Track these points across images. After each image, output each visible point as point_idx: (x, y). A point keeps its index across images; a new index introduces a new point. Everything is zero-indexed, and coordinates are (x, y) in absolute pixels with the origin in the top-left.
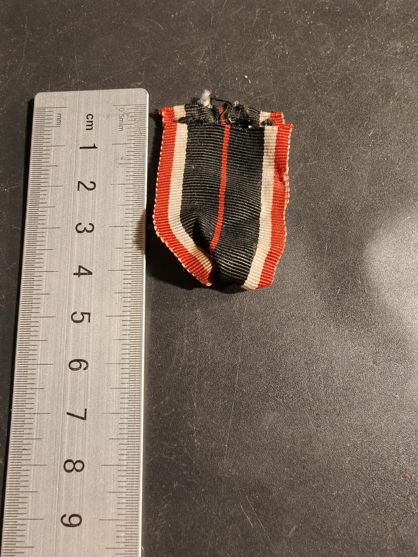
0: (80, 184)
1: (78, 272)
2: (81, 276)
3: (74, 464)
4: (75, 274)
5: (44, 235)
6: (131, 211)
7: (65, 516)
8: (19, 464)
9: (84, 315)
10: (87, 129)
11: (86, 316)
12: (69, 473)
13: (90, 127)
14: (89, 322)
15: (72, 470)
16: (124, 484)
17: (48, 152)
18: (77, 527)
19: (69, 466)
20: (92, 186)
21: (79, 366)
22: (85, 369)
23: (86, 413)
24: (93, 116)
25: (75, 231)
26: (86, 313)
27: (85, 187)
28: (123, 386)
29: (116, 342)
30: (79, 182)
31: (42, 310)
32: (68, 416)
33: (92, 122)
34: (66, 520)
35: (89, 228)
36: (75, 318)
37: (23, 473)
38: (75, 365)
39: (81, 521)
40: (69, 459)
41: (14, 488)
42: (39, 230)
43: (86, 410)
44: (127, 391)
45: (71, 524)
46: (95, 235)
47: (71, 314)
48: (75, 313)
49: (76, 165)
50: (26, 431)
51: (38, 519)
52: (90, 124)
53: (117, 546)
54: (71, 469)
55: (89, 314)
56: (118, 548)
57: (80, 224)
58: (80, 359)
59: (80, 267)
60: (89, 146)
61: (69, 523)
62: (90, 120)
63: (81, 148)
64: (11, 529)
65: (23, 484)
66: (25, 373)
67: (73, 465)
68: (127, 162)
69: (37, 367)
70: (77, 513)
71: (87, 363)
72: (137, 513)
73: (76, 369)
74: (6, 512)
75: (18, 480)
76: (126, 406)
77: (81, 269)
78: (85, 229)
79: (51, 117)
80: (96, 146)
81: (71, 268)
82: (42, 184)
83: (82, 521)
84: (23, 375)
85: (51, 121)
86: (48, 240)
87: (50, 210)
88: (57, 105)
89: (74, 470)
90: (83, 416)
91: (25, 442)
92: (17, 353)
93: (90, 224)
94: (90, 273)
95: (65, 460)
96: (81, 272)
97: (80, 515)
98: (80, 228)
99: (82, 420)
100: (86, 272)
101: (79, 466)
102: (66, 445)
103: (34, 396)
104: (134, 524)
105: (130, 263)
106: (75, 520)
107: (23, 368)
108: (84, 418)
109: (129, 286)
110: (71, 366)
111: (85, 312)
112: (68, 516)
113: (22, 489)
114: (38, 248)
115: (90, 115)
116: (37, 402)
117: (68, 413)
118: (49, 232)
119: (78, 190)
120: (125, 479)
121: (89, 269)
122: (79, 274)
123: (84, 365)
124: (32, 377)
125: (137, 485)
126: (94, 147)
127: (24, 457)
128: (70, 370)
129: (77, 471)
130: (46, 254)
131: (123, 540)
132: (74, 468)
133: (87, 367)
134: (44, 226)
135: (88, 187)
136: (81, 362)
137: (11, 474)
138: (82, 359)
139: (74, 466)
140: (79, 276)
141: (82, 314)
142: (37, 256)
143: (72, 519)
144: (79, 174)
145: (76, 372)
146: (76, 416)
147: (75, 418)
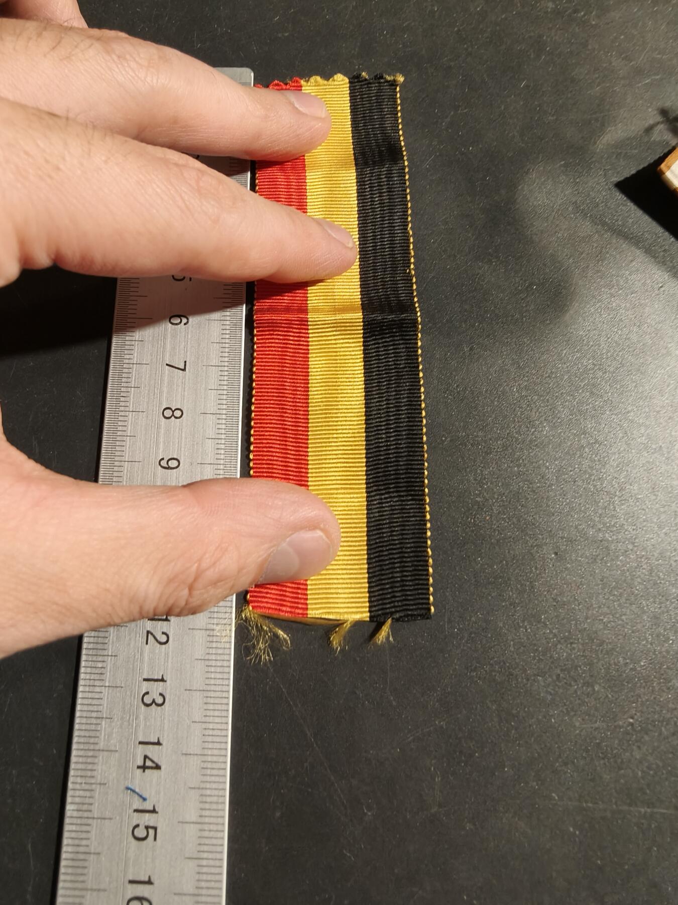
3: (173, 412)
7: (163, 459)
8: (117, 410)
12: (167, 420)
15: (170, 418)
16: (223, 431)
18: (175, 470)
19: (168, 413)
21: (180, 320)
22: (185, 324)
23: (185, 365)
28: (223, 341)
32: (167, 367)
34: (164, 463)
37: (121, 418)
38: (176, 320)
39: (179, 465)
40: (168, 406)
41: (112, 432)
43: (185, 362)
44: (227, 345)
45: (169, 467)
50: (124, 380)
51: (135, 462)
54: (170, 416)
61: (167, 466)
65: (120, 428)
67: (171, 413)
69: (136, 321)
70: (175, 457)
71: (188, 318)
73: (176, 324)
75: (115, 424)
76: (226, 359)
83: (181, 465)
89: (173, 417)
90: (183, 368)
91: (124, 389)
95: (164, 408)
97: (179, 458)
99: (181, 372)
101: (178, 413)
102: (164, 394)
103: (133, 347)
106: (173, 464)
108: (184, 370)
110: (172, 320)
112: (166, 460)
116: (136, 352)
117: (167, 365)
120: (224, 426)
123: (184, 320)
127: (122, 404)
128: (171, 324)
129: (176, 418)
132: (173, 415)
133: (188, 322)
136: (182, 318)
138: (183, 314)
139: (173, 413)
143: (170, 462)
145: (176, 326)
146: (176, 368)
147: (174, 369)
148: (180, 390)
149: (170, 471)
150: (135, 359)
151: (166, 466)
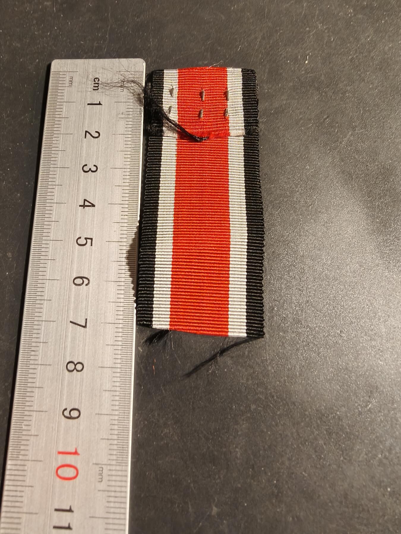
0: (87, 133)
1: (83, 204)
2: (85, 207)
3: (75, 365)
4: (80, 206)
5: (55, 173)
6: (129, 156)
7: (66, 409)
8: (28, 363)
9: (88, 240)
10: (94, 90)
11: (89, 241)
12: (70, 373)
13: (96, 88)
14: (91, 245)
16: (118, 384)
17: (61, 107)
18: (76, 420)
19: (71, 367)
20: (97, 135)
21: (82, 282)
22: (87, 285)
23: (86, 323)
24: (99, 79)
25: (82, 170)
26: (89, 239)
27: (91, 135)
28: (119, 300)
29: (114, 263)
30: (86, 132)
31: (52, 235)
32: (71, 324)
33: (98, 84)
34: (67, 413)
35: (94, 169)
36: (80, 242)
37: (31, 371)
38: (79, 281)
39: (80, 415)
40: (71, 360)
41: (23, 383)
42: (51, 169)
43: (86, 319)
44: (122, 304)
45: (71, 417)
46: (98, 174)
47: (76, 238)
48: (80, 238)
49: (84, 118)
50: (35, 336)
51: (42, 411)
52: (97, 85)
53: (110, 437)
54: (72, 369)
55: (92, 239)
56: (111, 439)
57: (86, 165)
58: (82, 276)
59: (85, 200)
60: (95, 103)
61: (70, 416)
62: (97, 82)
63: (88, 104)
64: (19, 419)
65: (30, 380)
66: (36, 286)
67: (74, 366)
68: (126, 116)
69: (46, 282)
70: (76, 407)
71: (89, 280)
72: (129, 410)
73: (79, 285)
74: (16, 404)
75: (26, 377)
76: (121, 317)
77: (86, 202)
78: (90, 169)
79: (65, 79)
80: (101, 103)
81: (77, 201)
82: (55, 132)
84: (33, 288)
85: (64, 82)
86: (59, 177)
87: (61, 153)
88: (69, 70)
89: (75, 370)
90: (84, 325)
91: (34, 344)
92: (30, 269)
93: (94, 166)
94: (93, 206)
95: (68, 361)
96: (86, 204)
97: (79, 409)
98: (86, 169)
99: (83, 328)
100: (90, 204)
102: (68, 349)
103: (42, 306)
104: (126, 419)
105: (127, 199)
106: (75, 414)
107: (34, 282)
108: (85, 327)
109: (126, 217)
110: (75, 281)
111: (89, 237)
112: (68, 410)
113: (29, 385)
114: (50, 183)
115: (96, 78)
116: (44, 311)
117: (71, 322)
118: (60, 171)
119: (85, 137)
120: (118, 379)
121: (92, 202)
122: (84, 206)
123: (86, 281)
124: (41, 290)
125: (129, 386)
126: (100, 104)
127: (32, 358)
128: (74, 286)
129: (78, 371)
130: (56, 189)
131: (116, 432)
132: (75, 368)
133: (89, 283)
134: (56, 166)
135: (93, 135)
136: (84, 279)
137: (21, 372)
138: (84, 276)
139: (75, 367)
140: (84, 208)
141: (86, 239)
142: (49, 190)
143: (72, 412)
144: (86, 125)
145: (79, 287)
146: (78, 325)
147: (77, 326)
148: (81, 346)
149: (71, 421)
150: (44, 317)
151: (68, 415)
